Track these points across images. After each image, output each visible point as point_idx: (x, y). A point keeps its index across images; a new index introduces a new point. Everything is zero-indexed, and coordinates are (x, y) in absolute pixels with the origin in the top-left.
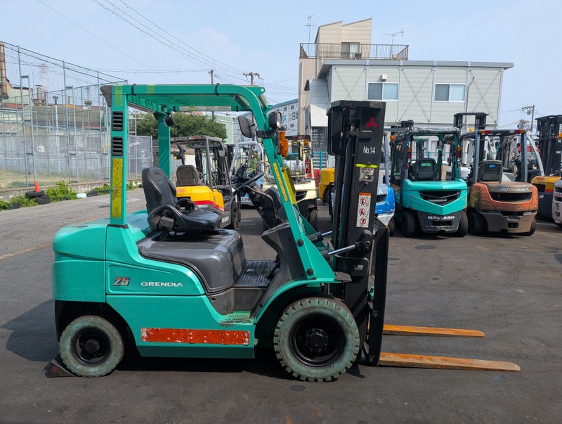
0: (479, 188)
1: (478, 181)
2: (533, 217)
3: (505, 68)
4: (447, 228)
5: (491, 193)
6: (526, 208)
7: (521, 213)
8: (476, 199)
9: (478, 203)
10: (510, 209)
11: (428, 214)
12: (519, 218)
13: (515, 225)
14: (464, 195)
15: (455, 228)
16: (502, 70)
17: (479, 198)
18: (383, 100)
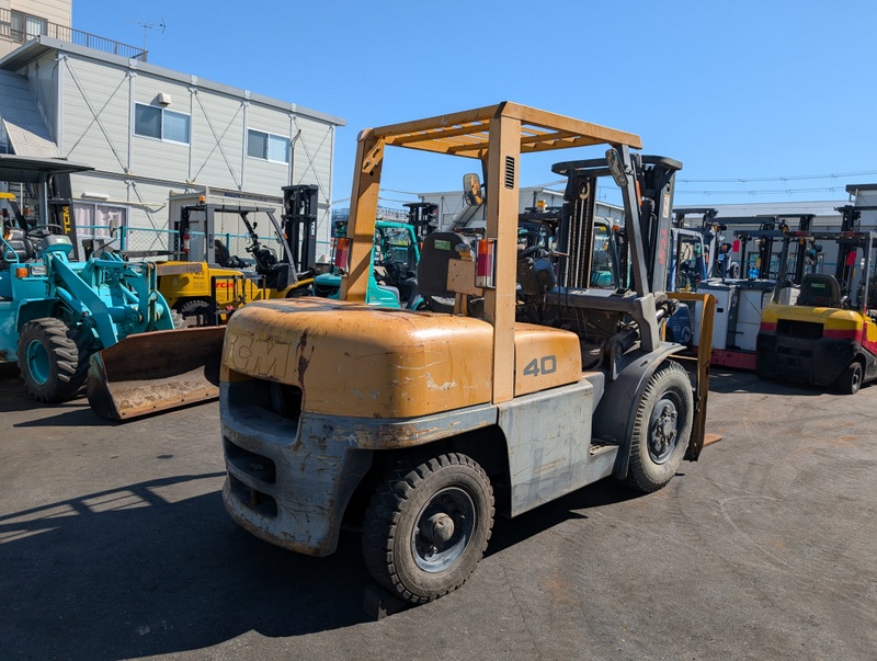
3: (336, 125)
16: (333, 126)
18: (163, 140)
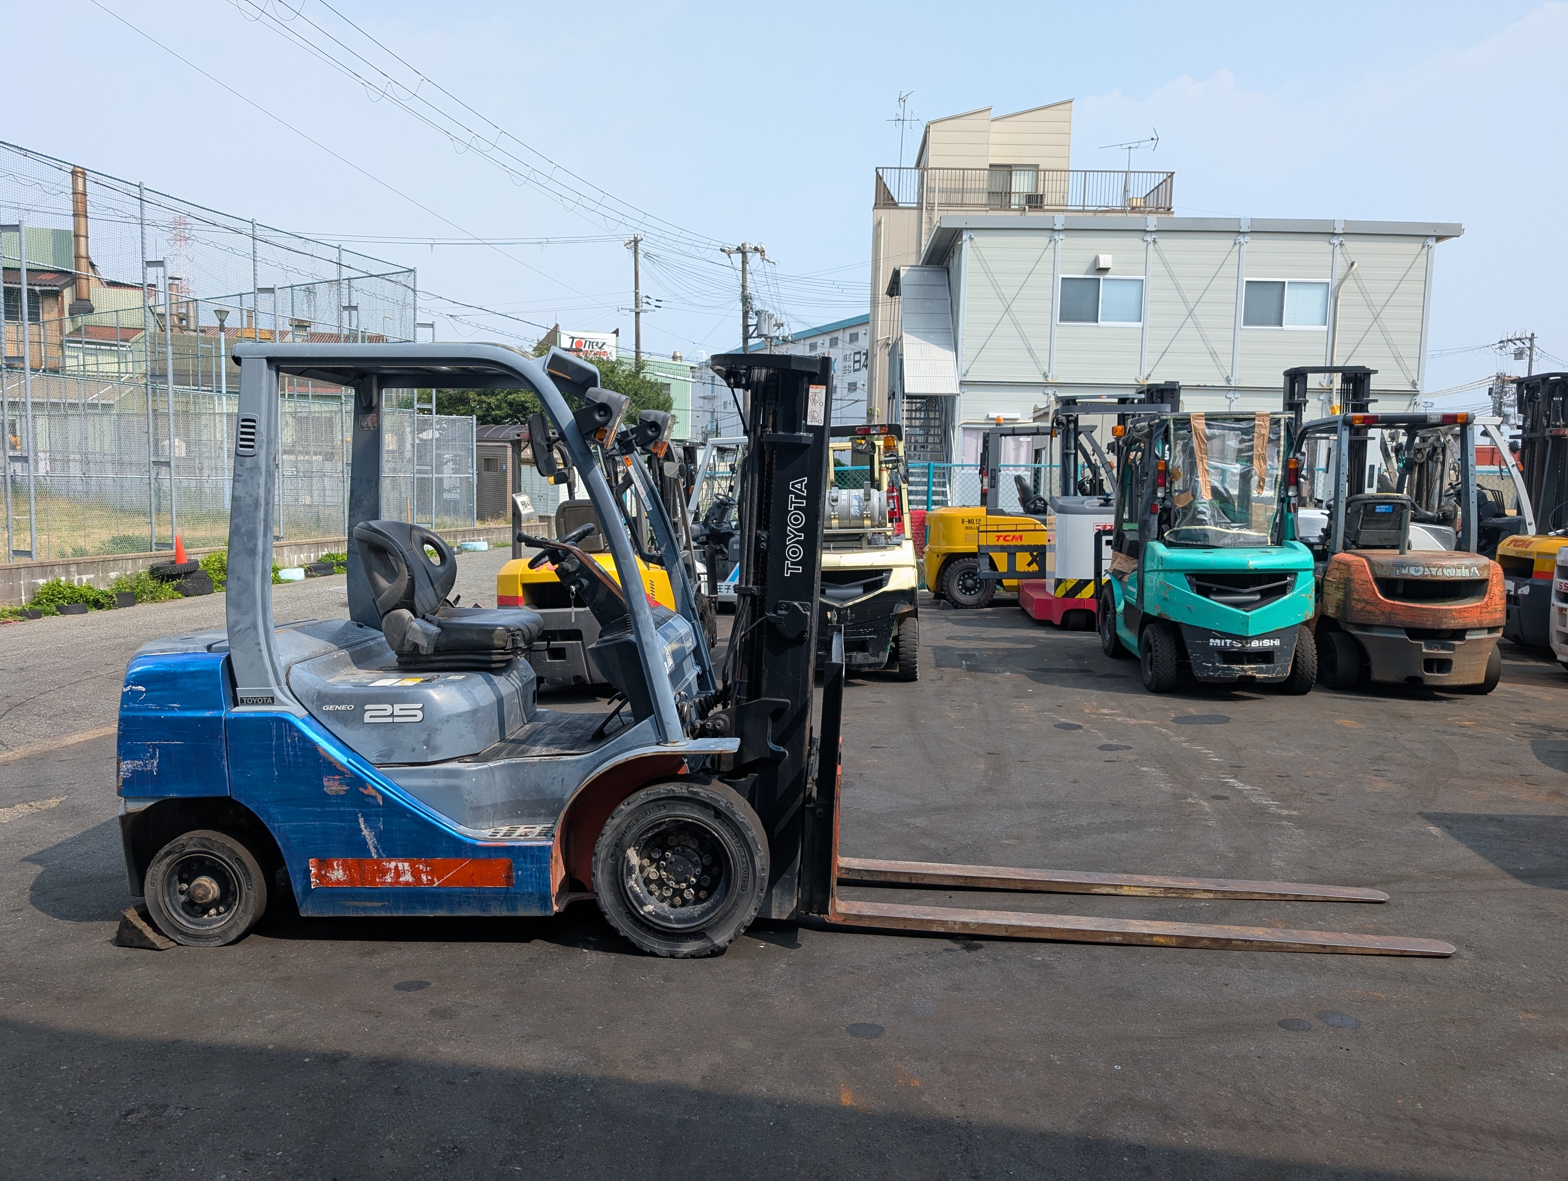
0: (1348, 565)
1: (1346, 548)
2: (1492, 645)
3: (1439, 238)
4: (1260, 671)
5: (1378, 581)
6: (1472, 620)
7: (1459, 634)
8: (1339, 595)
9: (1344, 606)
10: (1429, 624)
11: (1209, 633)
12: (1452, 648)
13: (1444, 665)
14: (1305, 585)
15: (1282, 670)
16: (1431, 242)
17: (1348, 593)
18: (1100, 323)
